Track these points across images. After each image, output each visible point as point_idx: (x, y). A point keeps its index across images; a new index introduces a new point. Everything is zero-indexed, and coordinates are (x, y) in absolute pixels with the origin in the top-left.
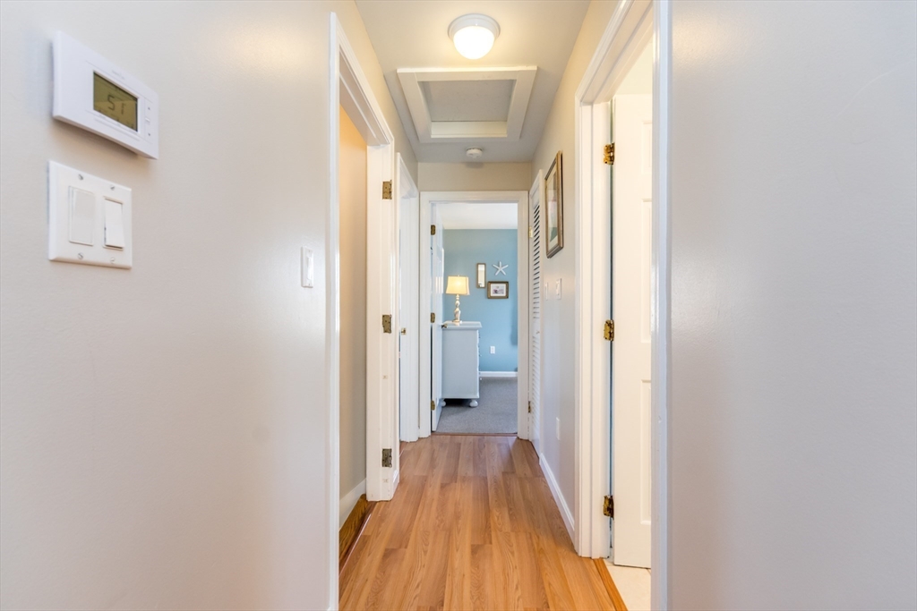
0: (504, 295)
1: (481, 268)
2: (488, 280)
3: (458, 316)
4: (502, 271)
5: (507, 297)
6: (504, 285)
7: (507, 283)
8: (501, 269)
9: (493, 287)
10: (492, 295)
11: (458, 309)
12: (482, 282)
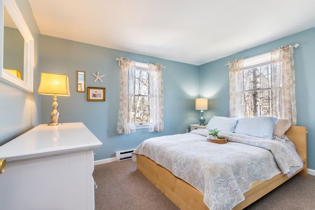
0: (102, 98)
1: (81, 75)
2: (87, 86)
3: (56, 118)
4: (100, 79)
5: (104, 100)
6: (102, 91)
7: (104, 89)
8: (98, 77)
9: (92, 91)
10: (91, 98)
11: (55, 111)
12: (81, 88)
